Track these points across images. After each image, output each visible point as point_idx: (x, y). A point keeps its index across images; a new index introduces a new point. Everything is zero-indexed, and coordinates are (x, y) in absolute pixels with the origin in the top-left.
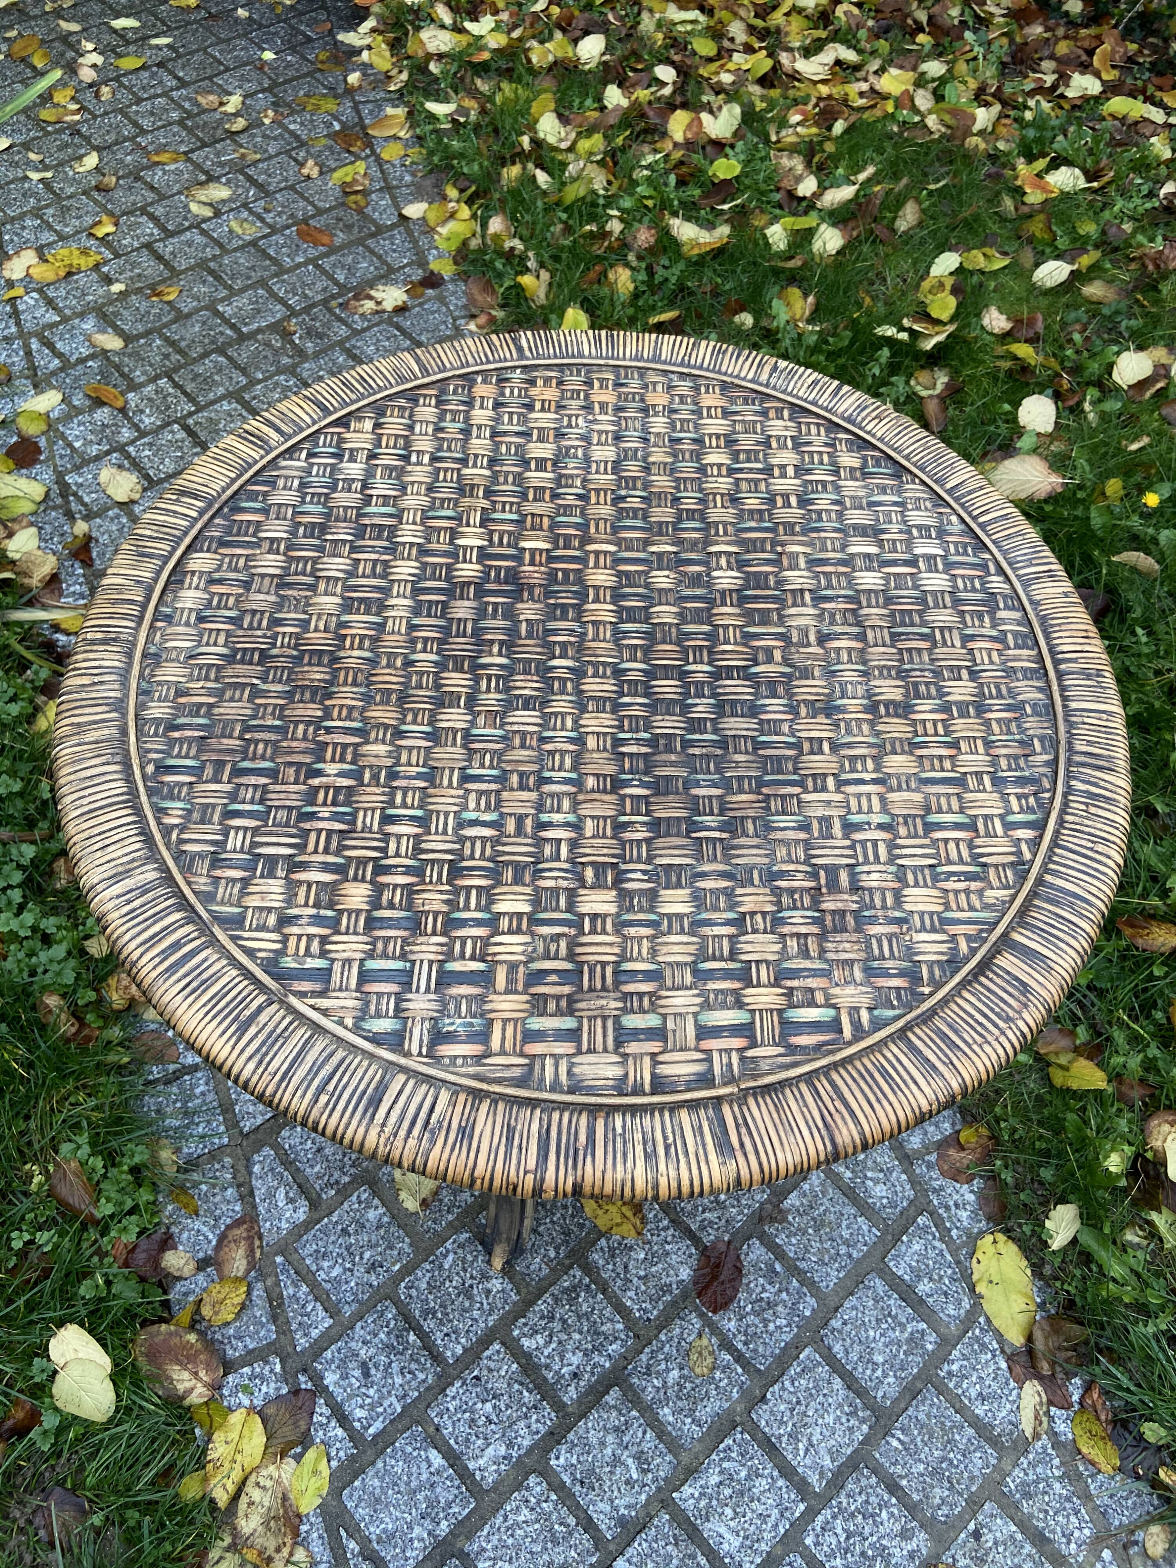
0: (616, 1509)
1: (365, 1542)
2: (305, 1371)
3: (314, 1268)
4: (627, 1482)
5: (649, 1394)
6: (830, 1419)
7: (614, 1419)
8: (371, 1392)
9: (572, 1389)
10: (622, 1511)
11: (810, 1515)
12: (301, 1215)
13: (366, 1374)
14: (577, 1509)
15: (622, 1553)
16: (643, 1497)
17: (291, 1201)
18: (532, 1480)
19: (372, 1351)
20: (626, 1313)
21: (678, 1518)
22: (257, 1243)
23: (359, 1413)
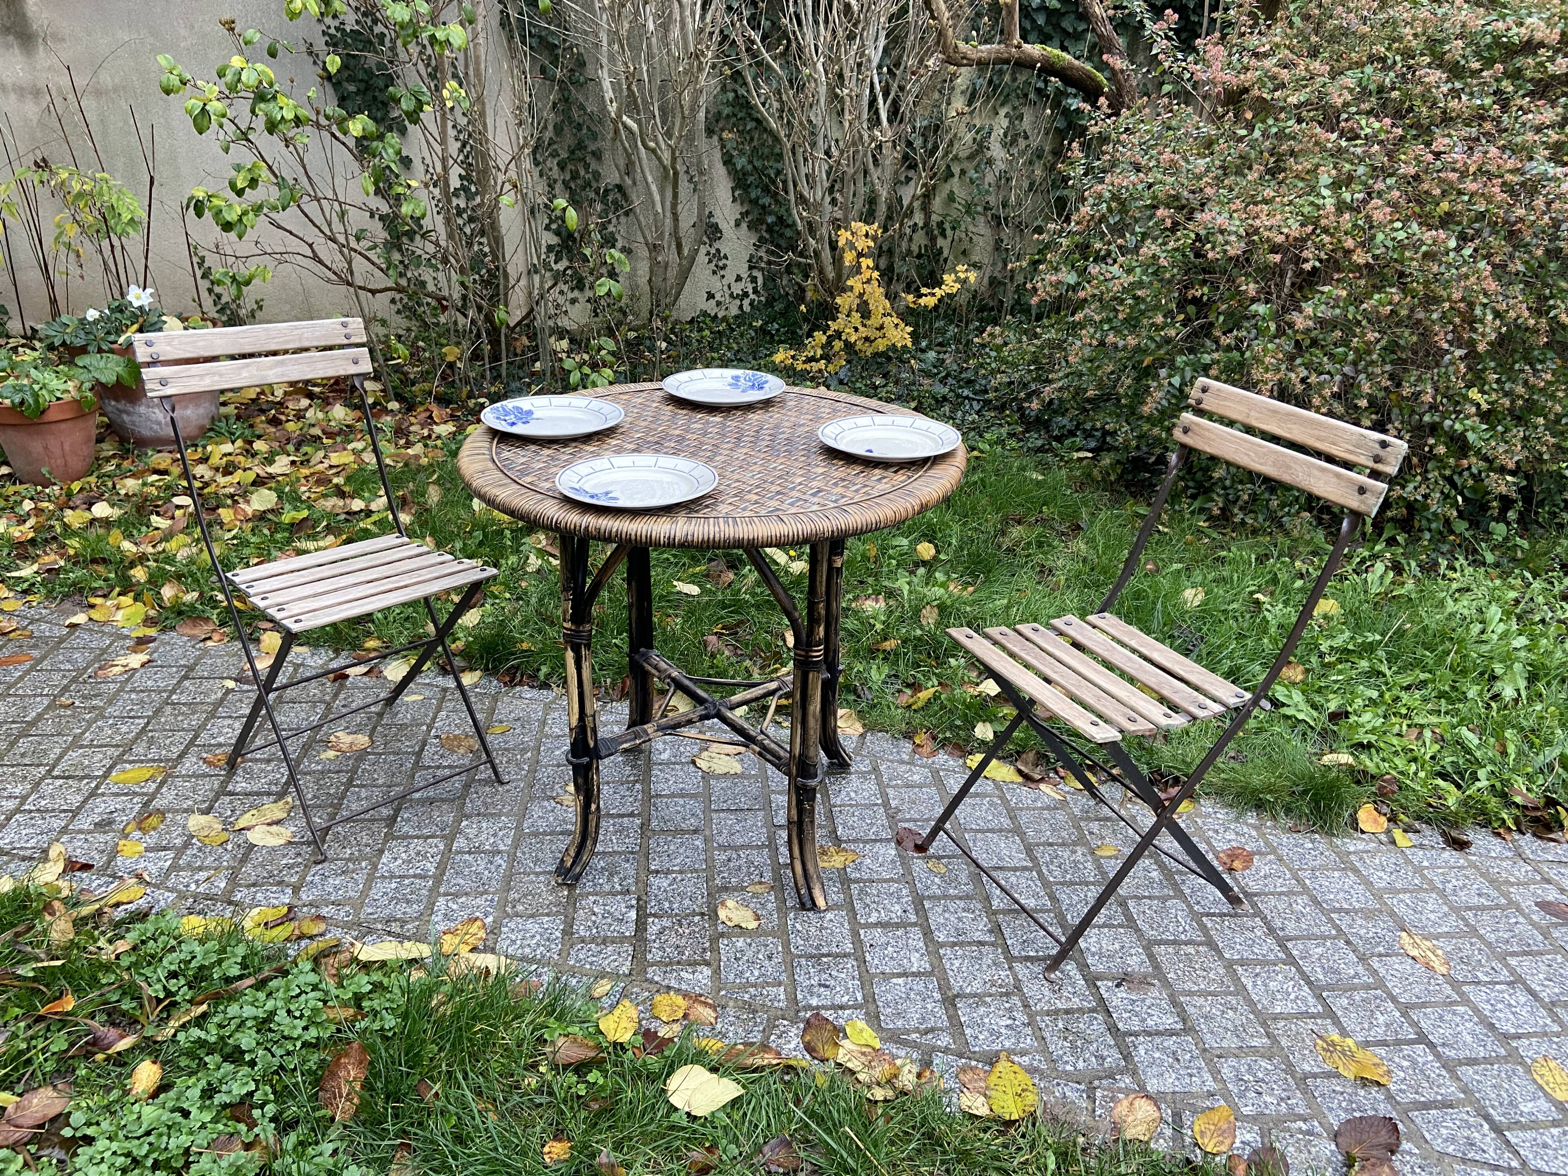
0: (983, 930)
1: (917, 1030)
2: (799, 1011)
3: (744, 980)
4: (973, 920)
5: (938, 892)
6: (1003, 845)
8: (838, 989)
9: (910, 916)
10: (985, 929)
11: (1040, 873)
12: (707, 971)
13: (827, 986)
14: (970, 944)
15: (1005, 939)
16: (985, 919)
17: (693, 973)
18: (942, 952)
19: (816, 978)
20: (892, 880)
21: (1006, 912)
22: (702, 999)
23: (845, 999)
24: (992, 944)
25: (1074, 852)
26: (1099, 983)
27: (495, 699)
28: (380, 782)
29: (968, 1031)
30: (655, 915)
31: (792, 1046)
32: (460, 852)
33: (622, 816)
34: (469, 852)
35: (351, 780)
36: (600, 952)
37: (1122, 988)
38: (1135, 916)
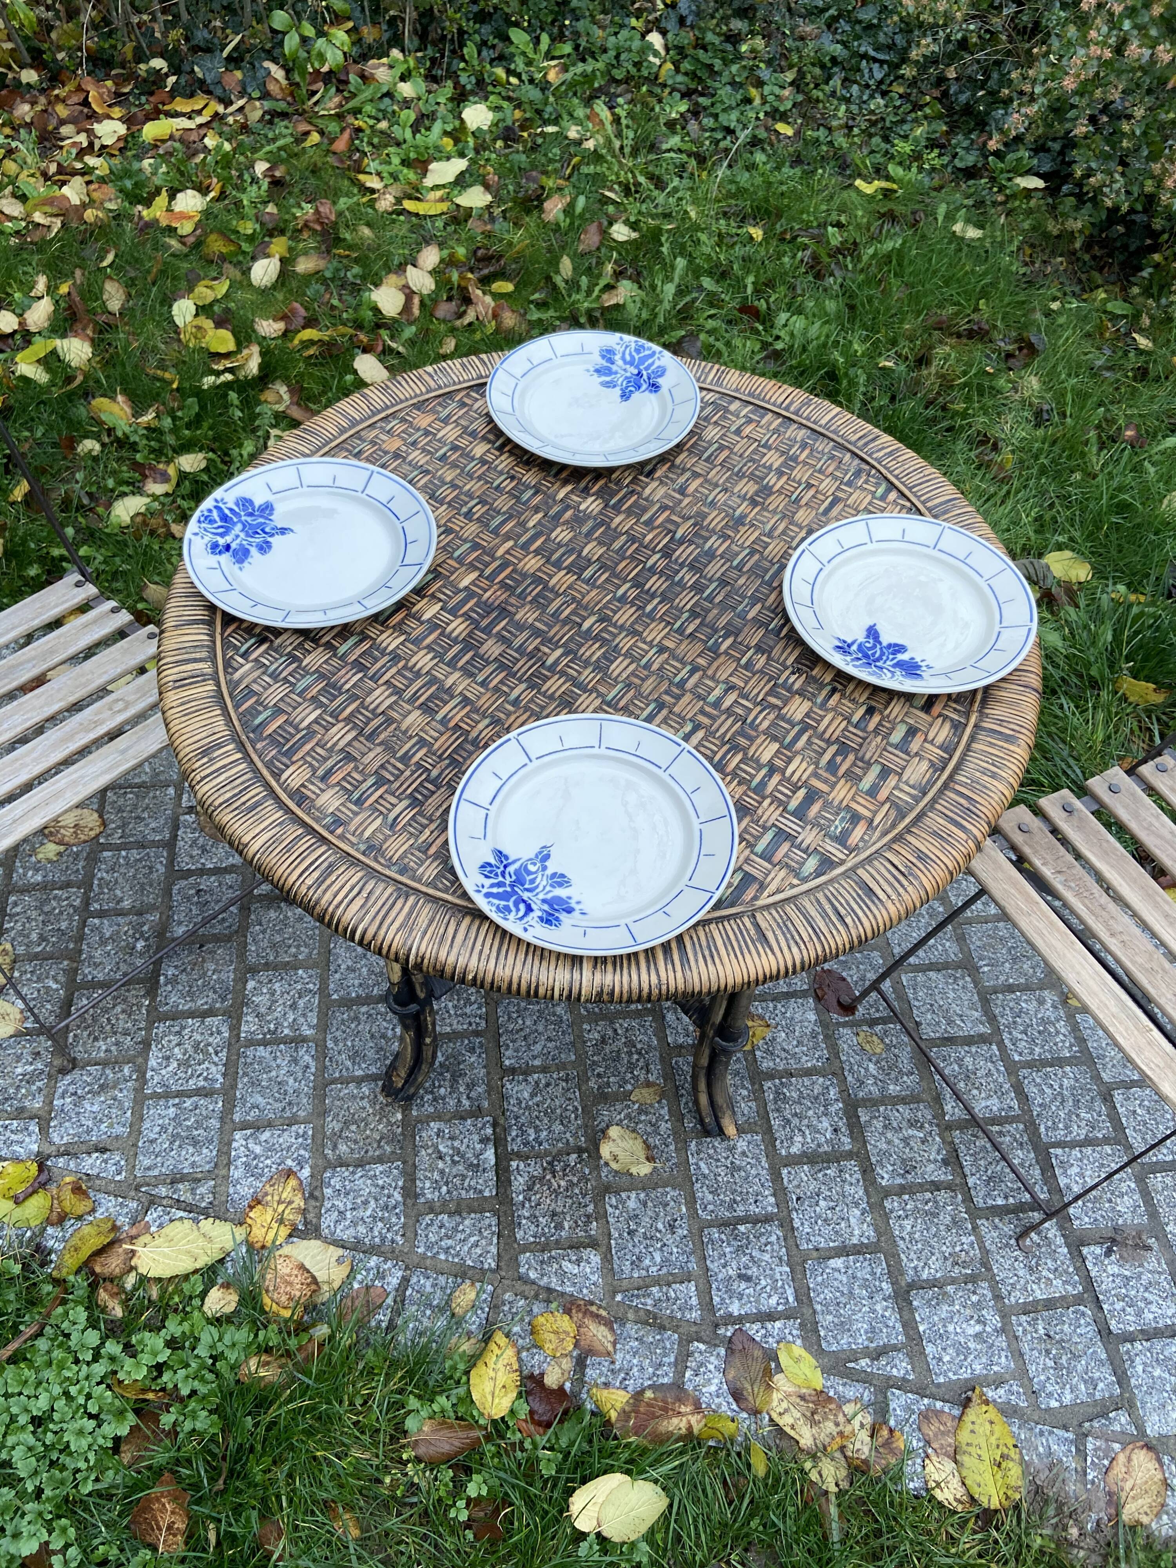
0: (936, 1161)
1: (866, 1353)
2: (717, 1326)
3: (644, 1273)
4: (923, 1142)
5: (876, 1091)
6: (951, 995)
8: (763, 1283)
9: (843, 1138)
10: (939, 1158)
11: (1001, 1045)
12: (595, 1259)
13: (748, 1279)
14: (922, 1187)
15: (965, 1176)
16: (937, 1139)
17: (578, 1262)
18: (887, 1204)
19: (734, 1264)
20: (816, 1071)
21: (962, 1126)
22: (594, 1309)
23: (773, 1301)
25: (1041, 1002)
26: (1085, 1250)
28: (126, 904)
29: (930, 1349)
30: (519, 1156)
31: (713, 1388)
32: (251, 1043)
34: (264, 1043)
35: (87, 902)
36: (455, 1229)
37: (1113, 1258)
38: (1124, 1120)
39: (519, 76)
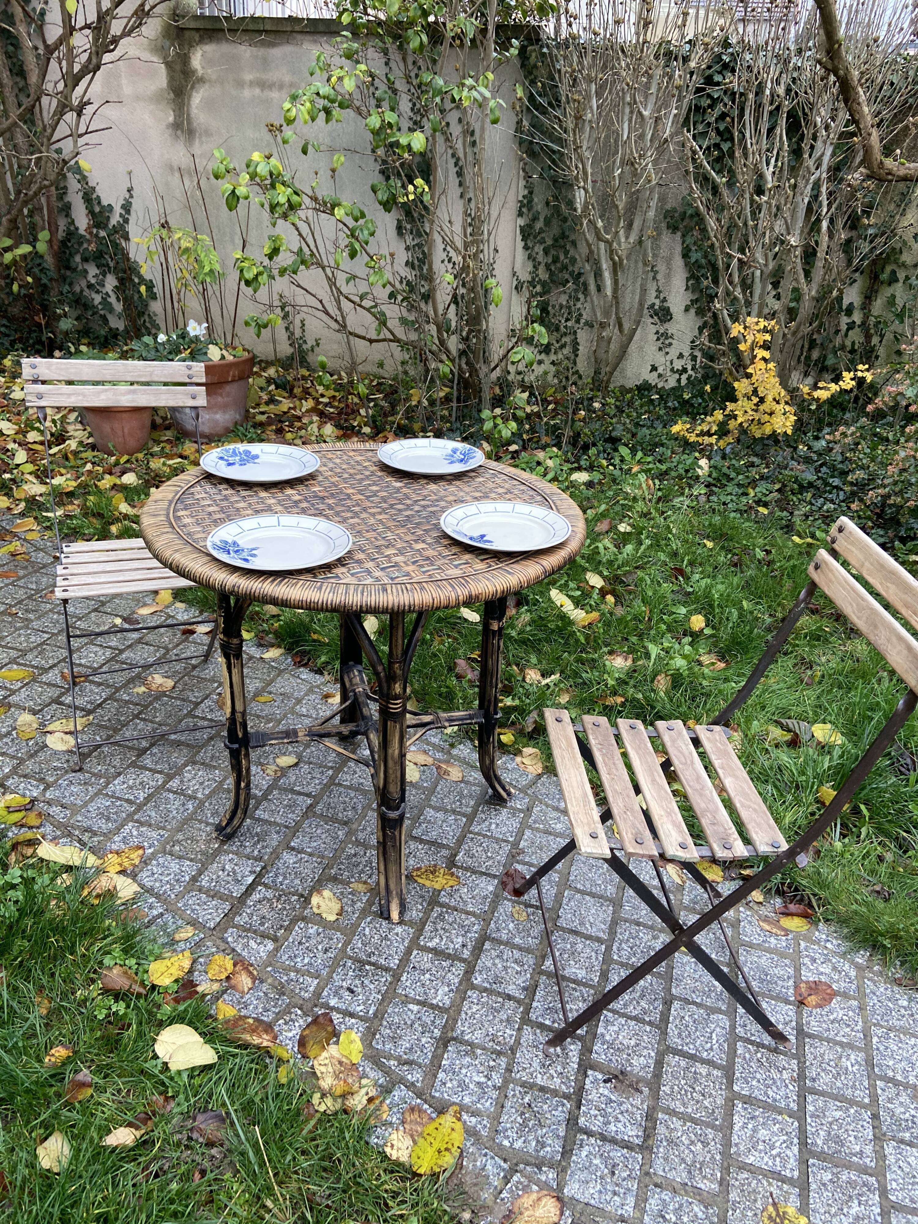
0: (518, 985)
1: (398, 1059)
2: (316, 1006)
3: (292, 964)
4: (517, 973)
5: (504, 937)
6: (593, 911)
7: (494, 953)
8: (360, 997)
9: (465, 951)
10: (522, 985)
11: (609, 949)
12: (270, 946)
13: (352, 992)
14: (499, 994)
15: (533, 1000)
16: (528, 976)
17: (260, 944)
18: (469, 993)
19: (349, 982)
20: (473, 914)
21: (550, 975)
22: (251, 969)
23: (359, 1009)
24: (518, 1001)
25: (655, 938)
26: (590, 1072)
27: (281, 672)
28: (158, 719)
29: (441, 1075)
30: (266, 885)
31: (290, 1035)
33: (300, 793)
34: (175, 793)
35: (140, 713)
36: (205, 903)
37: (608, 1085)
38: (671, 1018)
39: (614, 466)
